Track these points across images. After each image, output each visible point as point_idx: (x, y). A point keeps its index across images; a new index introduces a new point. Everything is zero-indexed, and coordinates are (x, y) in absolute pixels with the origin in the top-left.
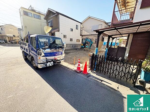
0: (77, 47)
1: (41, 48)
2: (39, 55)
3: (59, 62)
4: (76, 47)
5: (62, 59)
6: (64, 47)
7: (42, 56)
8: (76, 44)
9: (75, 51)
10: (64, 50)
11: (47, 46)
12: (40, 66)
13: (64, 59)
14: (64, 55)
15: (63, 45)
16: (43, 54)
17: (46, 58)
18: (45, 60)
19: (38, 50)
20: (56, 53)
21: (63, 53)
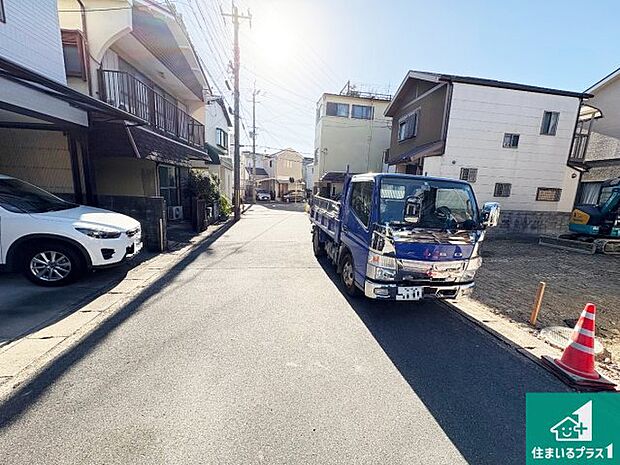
0: (533, 228)
1: (387, 224)
2: (374, 248)
3: (445, 292)
4: (529, 231)
5: (462, 280)
6: (489, 223)
7: (385, 254)
8: (534, 213)
9: (522, 247)
10: (481, 239)
11: (411, 215)
12: (371, 291)
13: (471, 282)
14: (474, 264)
15: (483, 216)
16: (389, 248)
17: (400, 267)
18: (392, 271)
19: (377, 228)
20: (431, 247)
21: (474, 254)
